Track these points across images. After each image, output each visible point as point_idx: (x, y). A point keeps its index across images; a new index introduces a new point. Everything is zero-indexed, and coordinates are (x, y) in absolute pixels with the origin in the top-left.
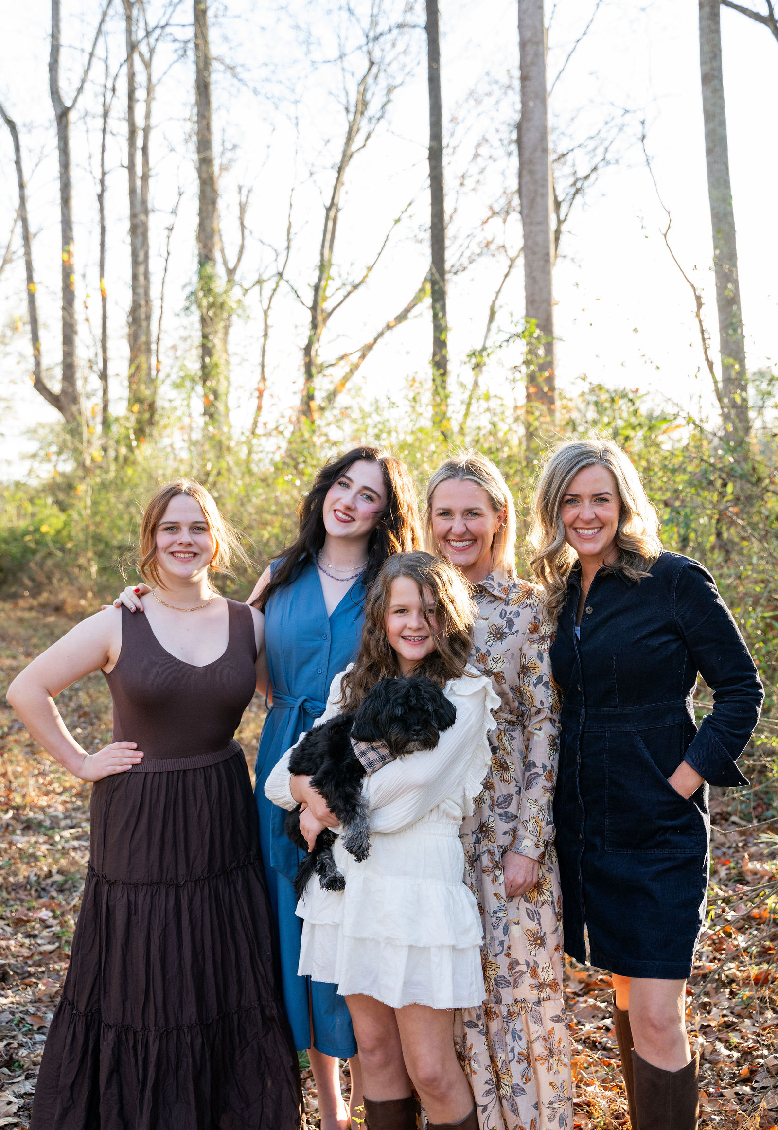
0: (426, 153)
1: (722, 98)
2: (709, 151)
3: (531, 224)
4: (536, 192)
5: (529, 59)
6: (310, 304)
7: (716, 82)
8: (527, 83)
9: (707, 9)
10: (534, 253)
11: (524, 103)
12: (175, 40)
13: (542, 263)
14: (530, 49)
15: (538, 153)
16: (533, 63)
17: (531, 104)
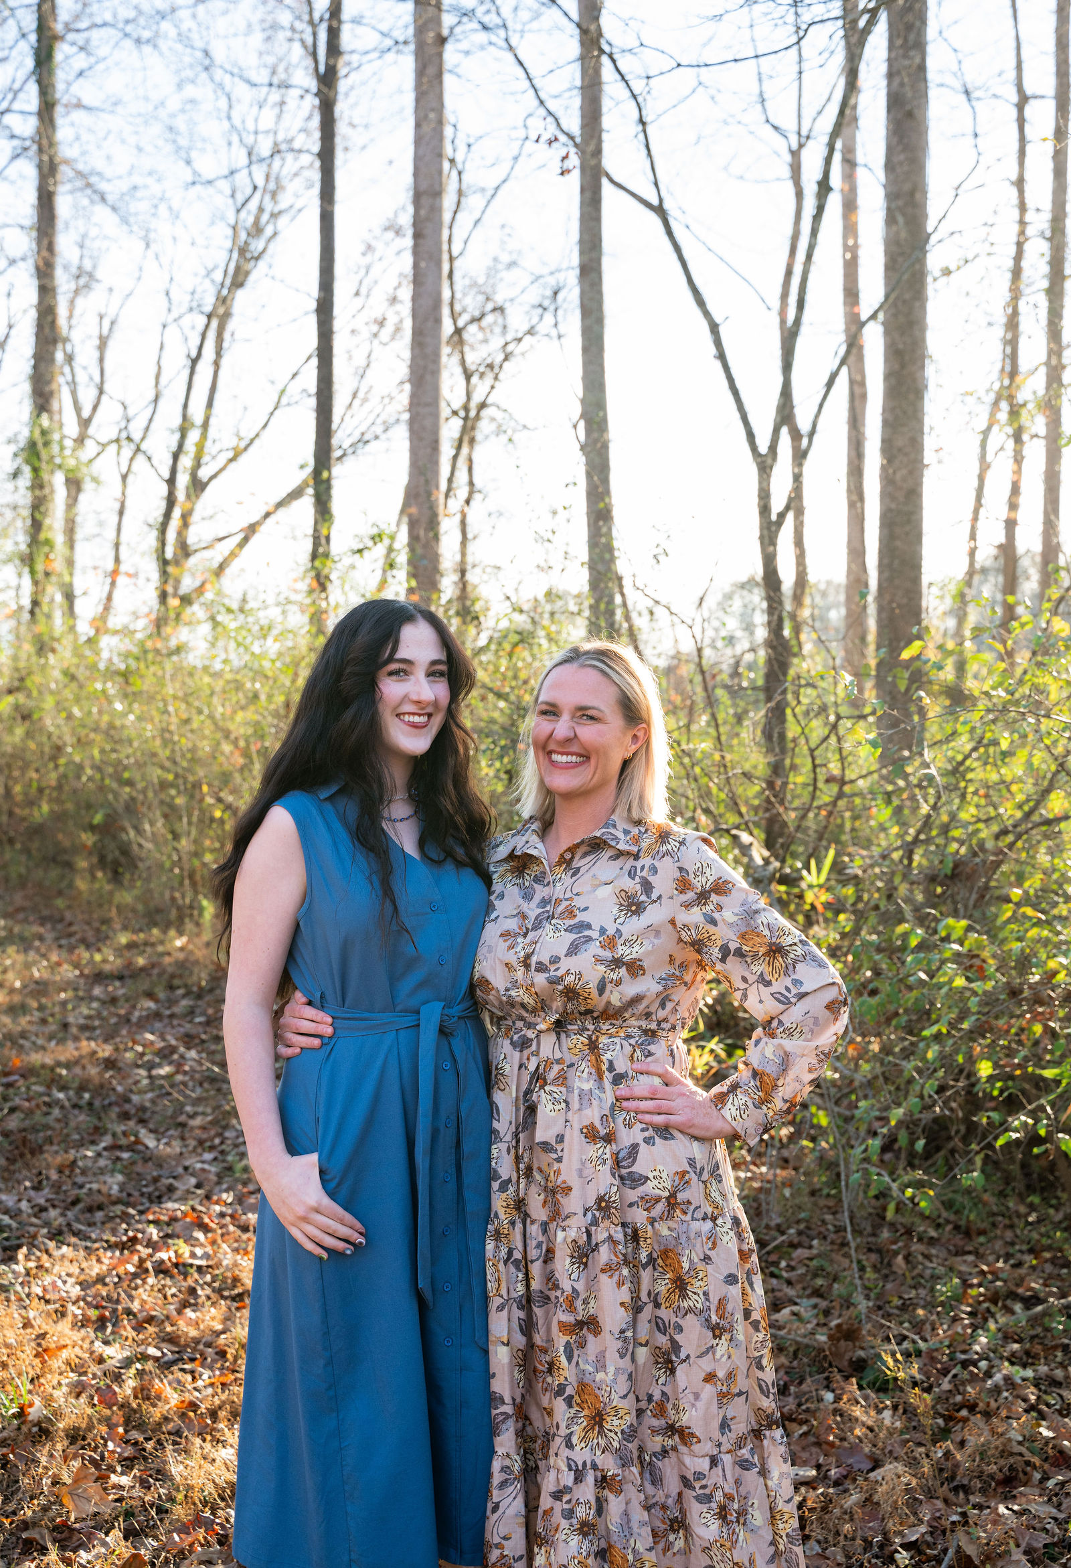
0: (314, 305)
1: (600, 293)
2: (585, 350)
3: (418, 404)
4: (425, 368)
5: (423, 212)
6: (167, 475)
7: (594, 275)
8: (421, 241)
9: (588, 194)
10: (421, 439)
11: (416, 266)
12: (13, 137)
13: (429, 450)
14: (425, 201)
15: (430, 324)
16: (428, 219)
17: (423, 264)
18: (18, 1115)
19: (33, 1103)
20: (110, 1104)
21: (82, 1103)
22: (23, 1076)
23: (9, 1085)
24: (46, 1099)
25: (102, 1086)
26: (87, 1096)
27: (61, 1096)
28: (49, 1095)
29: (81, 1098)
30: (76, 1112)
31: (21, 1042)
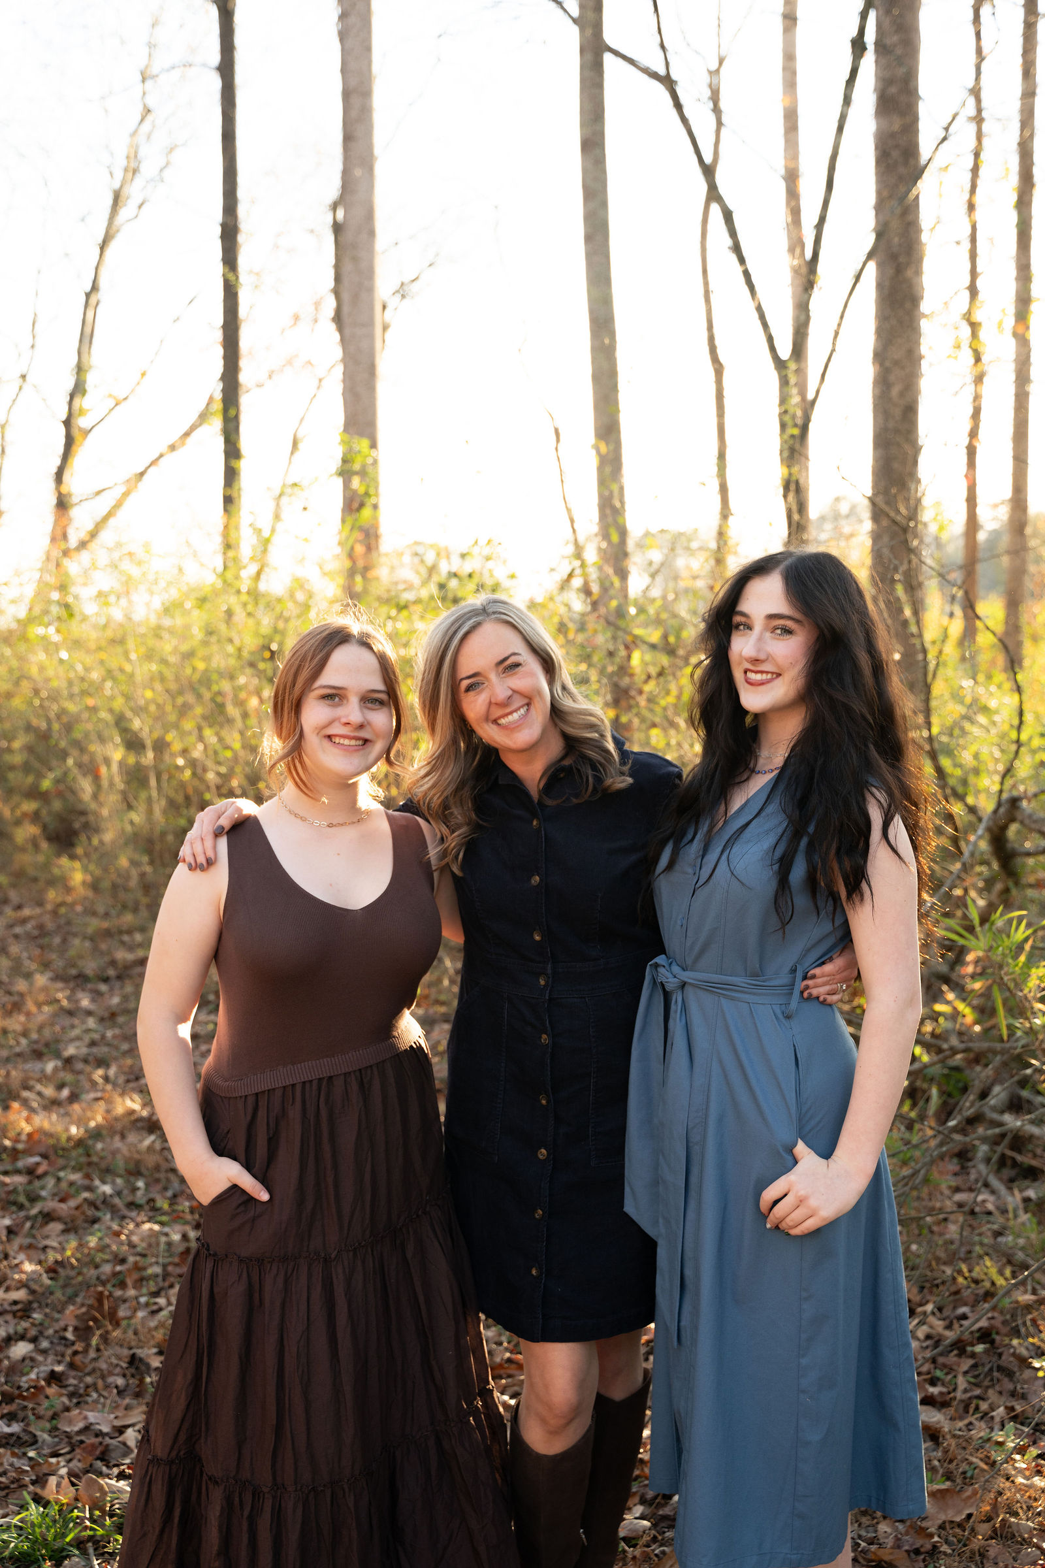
18: (56, 1227)
19: (72, 1203)
20: (175, 1196)
21: (140, 1196)
22: (45, 1156)
23: (30, 1172)
24: (86, 1195)
25: (157, 1168)
26: (140, 1184)
27: (107, 1189)
28: (90, 1189)
29: (135, 1189)
30: (133, 1214)
31: (25, 1094)
